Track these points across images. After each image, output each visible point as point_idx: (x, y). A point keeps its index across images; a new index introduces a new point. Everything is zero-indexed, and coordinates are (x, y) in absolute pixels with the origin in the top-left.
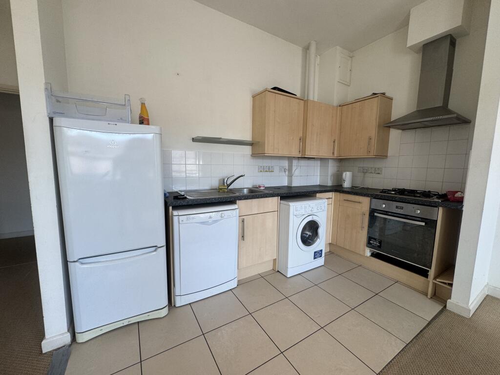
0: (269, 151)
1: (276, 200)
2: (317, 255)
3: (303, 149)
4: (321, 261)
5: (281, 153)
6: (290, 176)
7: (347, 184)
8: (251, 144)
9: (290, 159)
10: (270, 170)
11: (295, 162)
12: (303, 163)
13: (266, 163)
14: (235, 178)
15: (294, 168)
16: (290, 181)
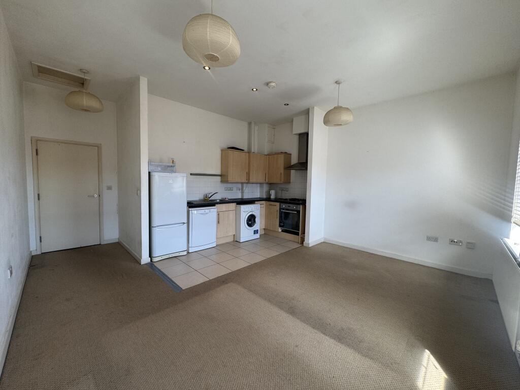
0: (230, 179)
1: (234, 204)
2: (256, 232)
3: (248, 179)
4: (257, 236)
5: (237, 180)
6: (242, 193)
7: (273, 197)
8: (220, 176)
9: (242, 183)
10: (231, 189)
11: (245, 185)
12: (250, 185)
13: (229, 186)
14: (212, 194)
15: (244, 188)
16: (242, 195)
